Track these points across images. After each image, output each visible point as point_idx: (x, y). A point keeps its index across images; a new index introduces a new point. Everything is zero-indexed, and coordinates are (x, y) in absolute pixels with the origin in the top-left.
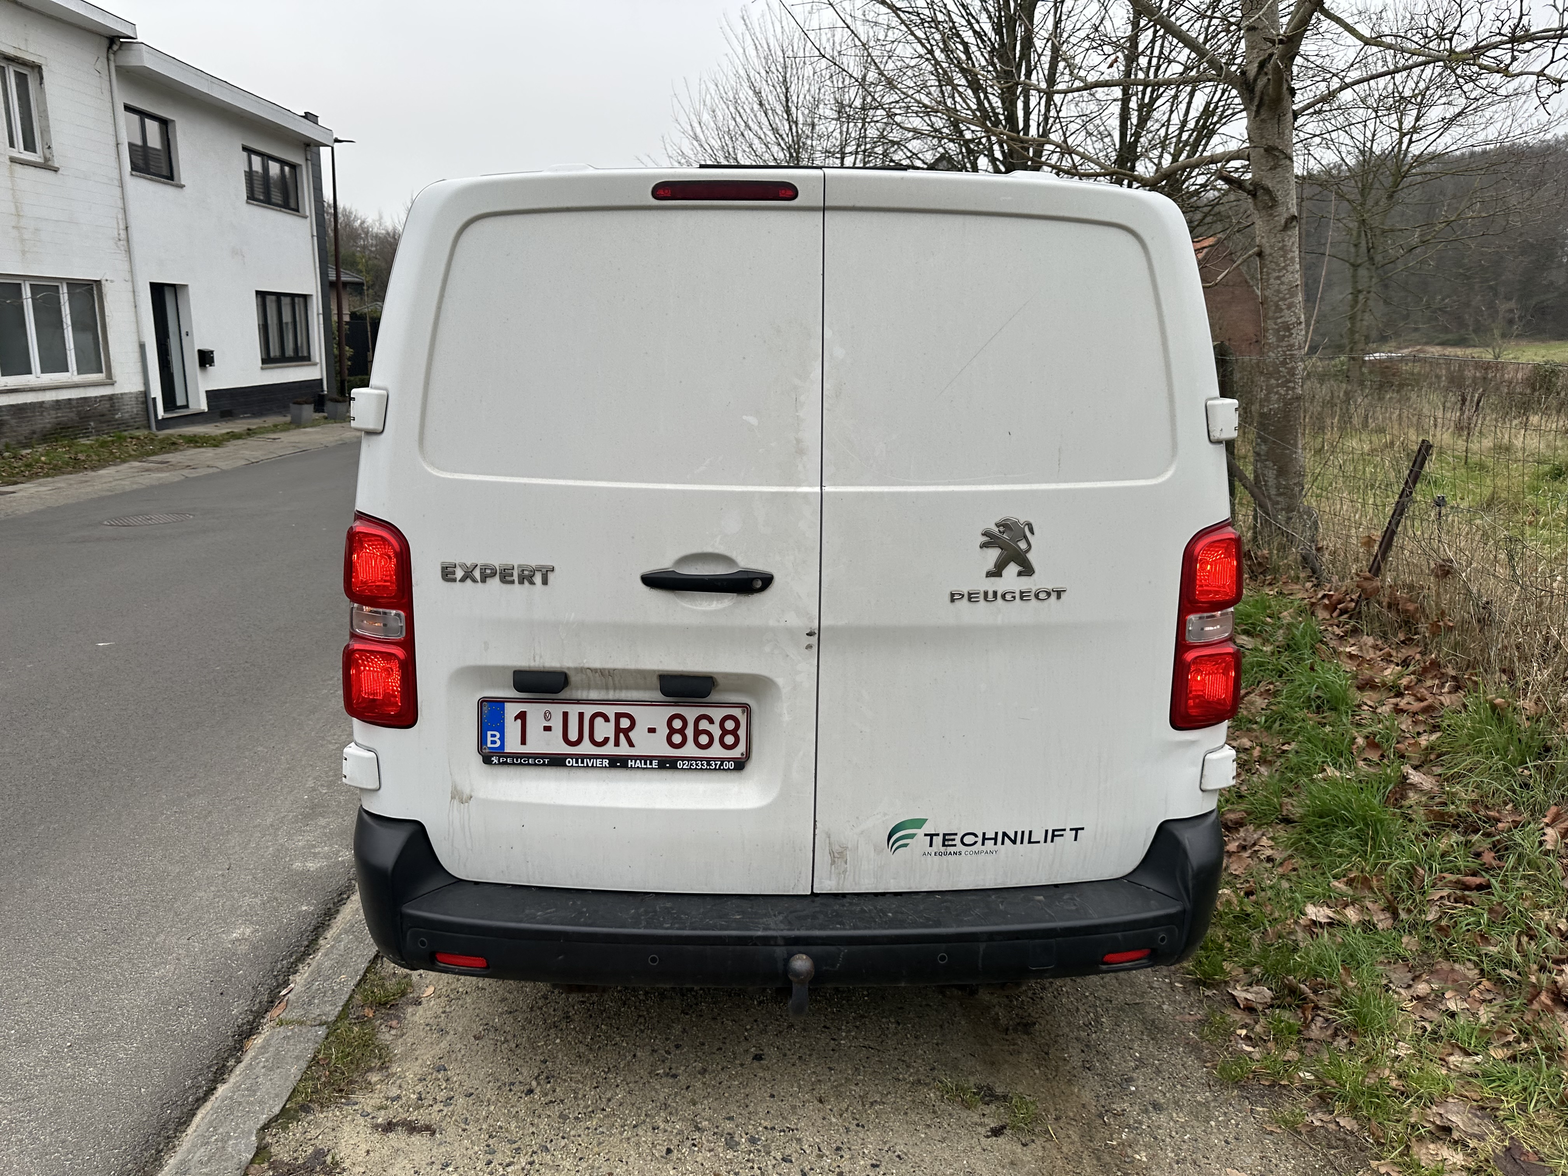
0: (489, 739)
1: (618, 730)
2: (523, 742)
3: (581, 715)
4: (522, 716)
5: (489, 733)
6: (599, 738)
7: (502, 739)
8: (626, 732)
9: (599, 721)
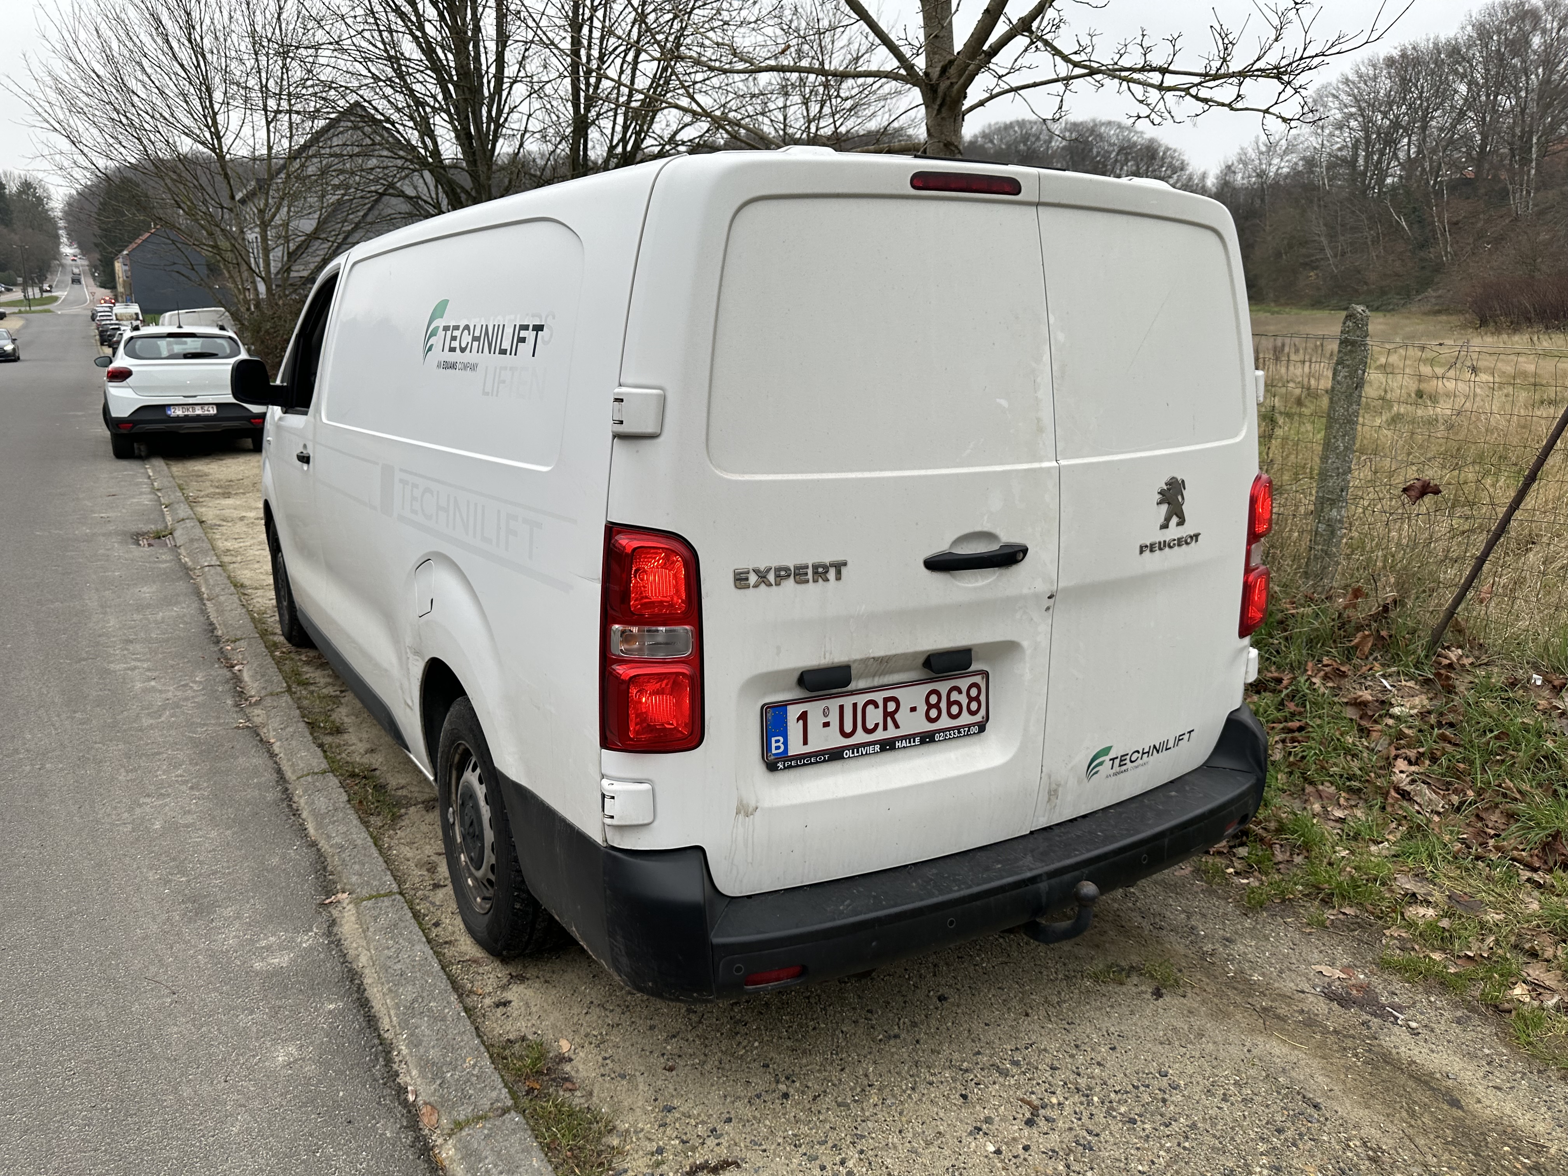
0: (774, 745)
1: (886, 714)
2: (805, 742)
3: (855, 705)
4: (803, 717)
5: (773, 739)
6: (870, 726)
7: (785, 743)
8: (892, 715)
9: (870, 708)
